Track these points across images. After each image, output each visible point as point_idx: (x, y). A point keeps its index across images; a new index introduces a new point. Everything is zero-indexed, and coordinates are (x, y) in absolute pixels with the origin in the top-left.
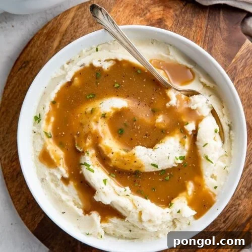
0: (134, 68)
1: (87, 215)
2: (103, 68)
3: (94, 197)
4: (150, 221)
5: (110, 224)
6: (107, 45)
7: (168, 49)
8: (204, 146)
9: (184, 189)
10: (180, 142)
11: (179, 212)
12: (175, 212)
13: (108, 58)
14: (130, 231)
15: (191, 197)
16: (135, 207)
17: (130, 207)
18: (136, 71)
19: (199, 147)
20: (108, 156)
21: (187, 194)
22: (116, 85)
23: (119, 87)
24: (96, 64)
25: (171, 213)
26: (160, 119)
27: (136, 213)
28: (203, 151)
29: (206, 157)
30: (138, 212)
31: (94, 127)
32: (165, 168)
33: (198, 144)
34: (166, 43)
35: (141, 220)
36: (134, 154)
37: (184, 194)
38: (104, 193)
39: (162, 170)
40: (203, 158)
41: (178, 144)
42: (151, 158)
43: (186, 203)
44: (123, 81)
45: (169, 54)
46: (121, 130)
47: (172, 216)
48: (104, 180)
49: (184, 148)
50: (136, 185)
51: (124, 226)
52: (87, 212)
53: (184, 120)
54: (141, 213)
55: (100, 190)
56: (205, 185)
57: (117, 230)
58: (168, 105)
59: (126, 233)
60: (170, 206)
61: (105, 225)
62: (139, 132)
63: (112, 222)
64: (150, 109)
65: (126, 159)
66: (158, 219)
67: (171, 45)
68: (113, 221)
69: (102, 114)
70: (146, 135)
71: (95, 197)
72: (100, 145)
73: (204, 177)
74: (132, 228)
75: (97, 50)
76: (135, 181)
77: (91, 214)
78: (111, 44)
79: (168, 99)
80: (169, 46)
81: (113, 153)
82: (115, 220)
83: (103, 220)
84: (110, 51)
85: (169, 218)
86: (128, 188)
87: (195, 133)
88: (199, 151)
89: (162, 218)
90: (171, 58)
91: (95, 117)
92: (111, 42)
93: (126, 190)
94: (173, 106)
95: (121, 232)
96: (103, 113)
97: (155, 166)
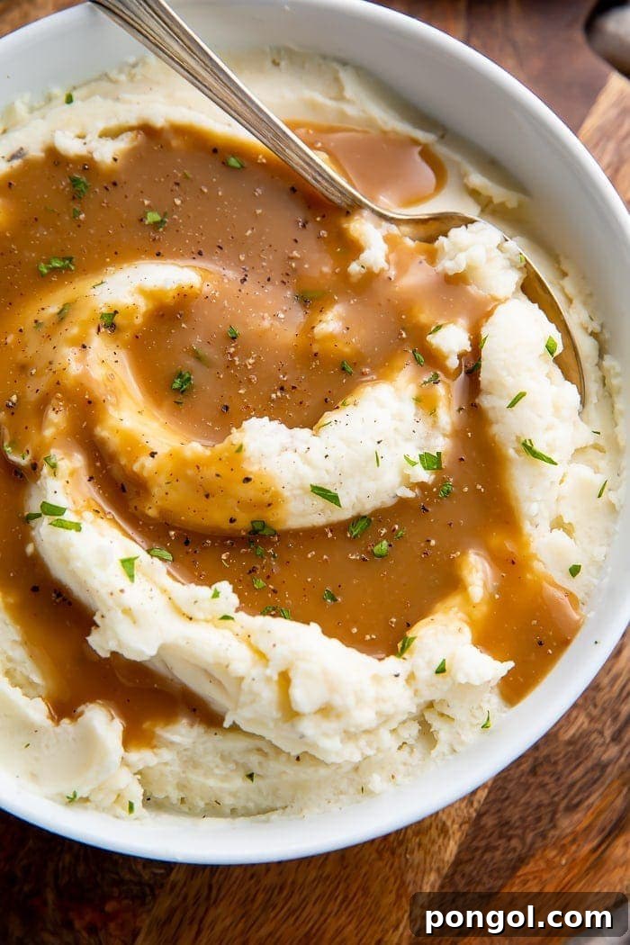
0: (215, 151)
1: (65, 721)
2: (97, 157)
3: (90, 639)
4: (326, 711)
5: (166, 755)
6: (105, 85)
7: (337, 80)
8: (512, 405)
9: (451, 583)
10: (418, 400)
11: (441, 670)
12: (425, 673)
13: (113, 123)
14: (251, 776)
15: (484, 609)
16: (262, 656)
17: (240, 660)
18: (225, 164)
19: (491, 415)
20: (136, 467)
21: (467, 599)
22: (153, 217)
23: (162, 222)
24: (70, 146)
25: (411, 678)
26: (331, 323)
27: (268, 679)
28: (509, 427)
29: (524, 444)
30: (276, 677)
31: (72, 364)
32: (369, 506)
33: (485, 401)
34: (324, 57)
35: (289, 713)
36: (240, 449)
37: (455, 601)
38: (127, 612)
39: (358, 519)
40: (511, 452)
41: (409, 409)
42: (308, 462)
43: (467, 634)
44: (178, 202)
45: (340, 97)
46: (180, 375)
47: (416, 692)
48: (124, 562)
49: (435, 425)
50: (260, 584)
51: (223, 758)
52: (64, 709)
53: (424, 317)
54: (285, 679)
55: (110, 602)
56: (534, 556)
57: (196, 778)
58: (354, 268)
59: (232, 786)
60: (403, 649)
61: (142, 757)
62: (254, 379)
63: (172, 744)
64: (289, 294)
65: (209, 473)
66: (359, 701)
67: (344, 63)
68: (176, 738)
69: (103, 316)
70: (282, 389)
71: (94, 640)
72: (102, 432)
73: (527, 527)
74: (254, 761)
75: (69, 100)
76: (253, 570)
77: (81, 714)
78: (123, 78)
79: (352, 249)
80: (336, 66)
81: (153, 455)
82: (182, 733)
83: (132, 737)
84: (117, 99)
85: (403, 701)
86: (225, 587)
87: (471, 364)
88: (496, 430)
89: (377, 700)
90: (350, 110)
91: (75, 331)
92: (121, 71)
93: (216, 595)
94: (376, 270)
95: (211, 782)
96: (105, 310)
97: (326, 499)
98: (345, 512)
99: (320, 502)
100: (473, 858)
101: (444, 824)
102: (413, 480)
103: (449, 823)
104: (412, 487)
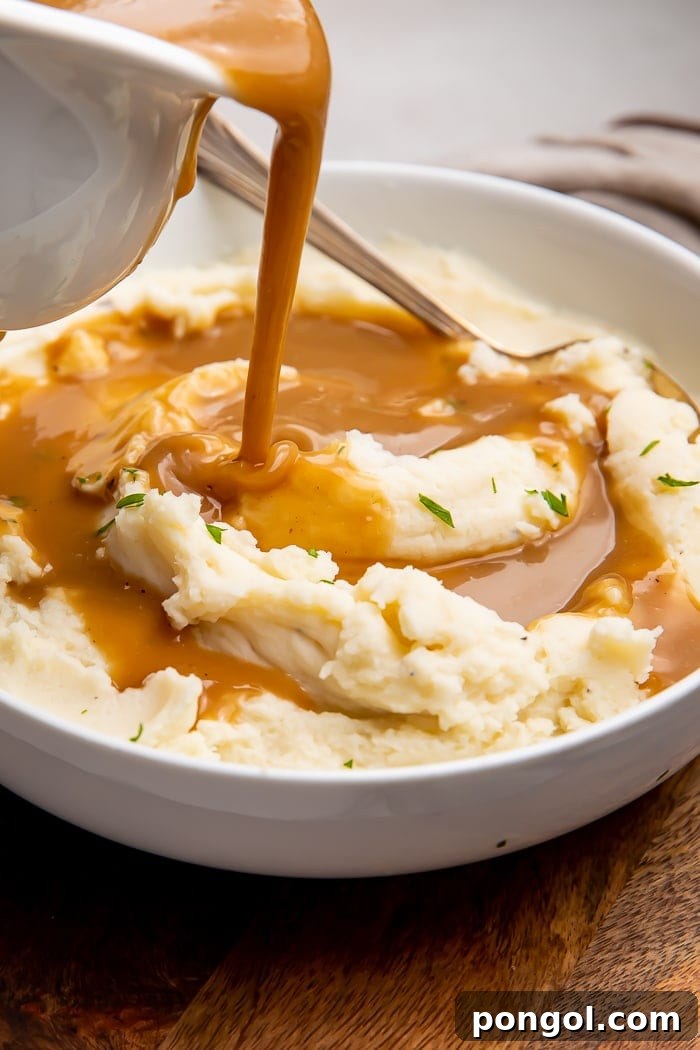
3: (166, 603)
8: (645, 453)
10: (537, 454)
19: (622, 470)
25: (541, 655)
47: (548, 669)
49: (558, 479)
71: (172, 602)
77: (151, 678)
97: (436, 513)
98: (460, 544)
99: (428, 519)
100: (599, 970)
101: (558, 936)
102: (535, 513)
103: (564, 935)
104: (534, 520)
